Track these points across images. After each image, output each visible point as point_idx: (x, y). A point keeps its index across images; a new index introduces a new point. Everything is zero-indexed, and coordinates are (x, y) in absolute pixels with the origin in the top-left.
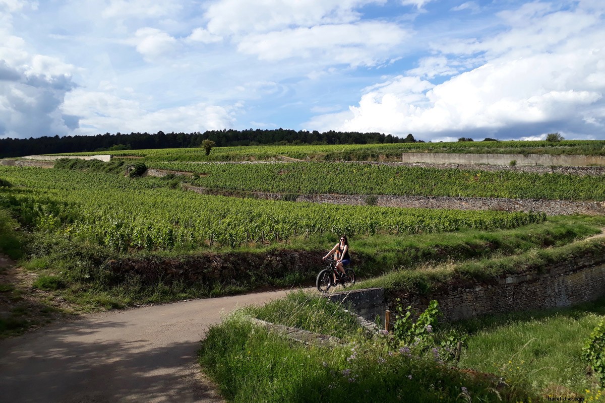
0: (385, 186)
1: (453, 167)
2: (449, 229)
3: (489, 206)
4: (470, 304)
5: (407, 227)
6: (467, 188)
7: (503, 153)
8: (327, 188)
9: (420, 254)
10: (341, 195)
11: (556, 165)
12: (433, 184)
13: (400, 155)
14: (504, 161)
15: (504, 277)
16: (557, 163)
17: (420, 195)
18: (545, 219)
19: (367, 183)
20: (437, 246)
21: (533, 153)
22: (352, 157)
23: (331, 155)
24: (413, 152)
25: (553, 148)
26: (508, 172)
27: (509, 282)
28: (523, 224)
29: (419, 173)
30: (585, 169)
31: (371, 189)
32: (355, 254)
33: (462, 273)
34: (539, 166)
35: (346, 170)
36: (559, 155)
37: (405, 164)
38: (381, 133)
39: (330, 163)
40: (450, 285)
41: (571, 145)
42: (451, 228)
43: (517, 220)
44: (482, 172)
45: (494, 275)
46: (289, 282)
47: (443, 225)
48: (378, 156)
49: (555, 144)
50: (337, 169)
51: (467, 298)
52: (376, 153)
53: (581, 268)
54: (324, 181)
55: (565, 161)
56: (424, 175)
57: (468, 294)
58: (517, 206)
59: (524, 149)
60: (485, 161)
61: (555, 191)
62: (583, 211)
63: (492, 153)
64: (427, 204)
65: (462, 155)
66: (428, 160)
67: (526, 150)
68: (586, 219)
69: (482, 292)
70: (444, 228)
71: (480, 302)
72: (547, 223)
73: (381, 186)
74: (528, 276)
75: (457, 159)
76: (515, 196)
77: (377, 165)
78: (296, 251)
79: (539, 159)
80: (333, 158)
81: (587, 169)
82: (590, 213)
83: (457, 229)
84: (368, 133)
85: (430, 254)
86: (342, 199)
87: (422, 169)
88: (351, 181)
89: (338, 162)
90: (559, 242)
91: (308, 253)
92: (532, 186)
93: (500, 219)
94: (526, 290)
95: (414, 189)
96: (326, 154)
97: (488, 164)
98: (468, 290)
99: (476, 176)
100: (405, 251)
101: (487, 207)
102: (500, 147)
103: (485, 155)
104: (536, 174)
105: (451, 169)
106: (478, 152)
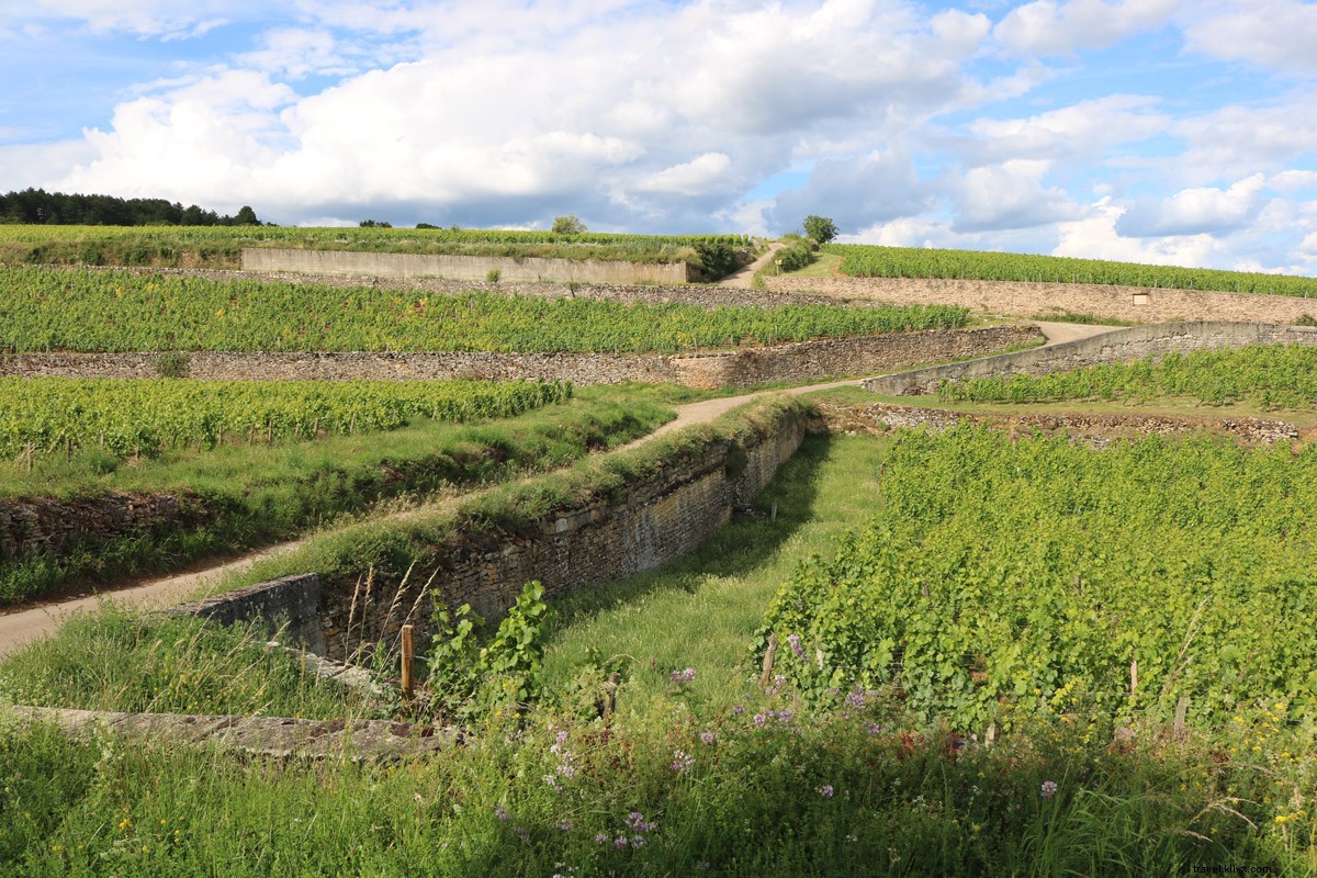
0: (205, 329)
1: (364, 284)
2: (385, 423)
3: (452, 370)
4: (494, 587)
5: (292, 424)
6: (401, 331)
7: (470, 255)
8: (43, 338)
9: (349, 483)
10: (89, 355)
11: (578, 282)
12: (324, 324)
13: (235, 253)
14: (473, 272)
15: (552, 519)
16: (579, 279)
17: (296, 348)
18: (570, 395)
19: (156, 321)
20: (384, 462)
21: (532, 255)
22: (106, 255)
23: (45, 249)
24: (269, 247)
25: (571, 246)
26: (486, 295)
27: (561, 530)
28: (532, 406)
29: (288, 297)
30: (631, 291)
31: (170, 336)
32: (195, 496)
33: (475, 517)
34: (548, 283)
35: (93, 290)
36: (582, 260)
37: (251, 275)
38: (173, 202)
39: (45, 270)
40: (456, 548)
41: (604, 241)
42: (391, 420)
43: (519, 398)
44: (429, 296)
45: (534, 516)
46: (18, 591)
47: (374, 415)
48: (179, 255)
49: (573, 237)
50: (68, 287)
51: (486, 575)
52: (174, 247)
53: (674, 488)
54: (31, 320)
55: (595, 273)
56: (299, 302)
57: (490, 566)
58: (511, 369)
59: (514, 245)
60: (433, 270)
61: (582, 335)
62: (639, 376)
63: (449, 254)
64: (313, 371)
65: (384, 257)
66: (307, 266)
67: (516, 250)
68: (645, 391)
69: (515, 557)
70: (377, 422)
71: (512, 579)
72: (574, 402)
73: (195, 329)
74: (593, 512)
75: (372, 265)
76: (506, 346)
77: (178, 278)
78: (25, 500)
79: (545, 269)
80: (51, 259)
81: (637, 291)
82: (651, 378)
83: (404, 424)
84: (138, 201)
85: (370, 482)
86: (91, 365)
87: (293, 288)
88: (110, 317)
89: (69, 269)
90: (613, 439)
91: (66, 505)
92: (536, 325)
93: (487, 396)
94: (591, 543)
95: (279, 334)
96: (31, 247)
97: (441, 278)
98: (489, 556)
99: (417, 305)
100: (315, 479)
101: (450, 374)
102: (465, 240)
103: (434, 257)
104: (540, 300)
105: (362, 289)
106: (417, 250)
